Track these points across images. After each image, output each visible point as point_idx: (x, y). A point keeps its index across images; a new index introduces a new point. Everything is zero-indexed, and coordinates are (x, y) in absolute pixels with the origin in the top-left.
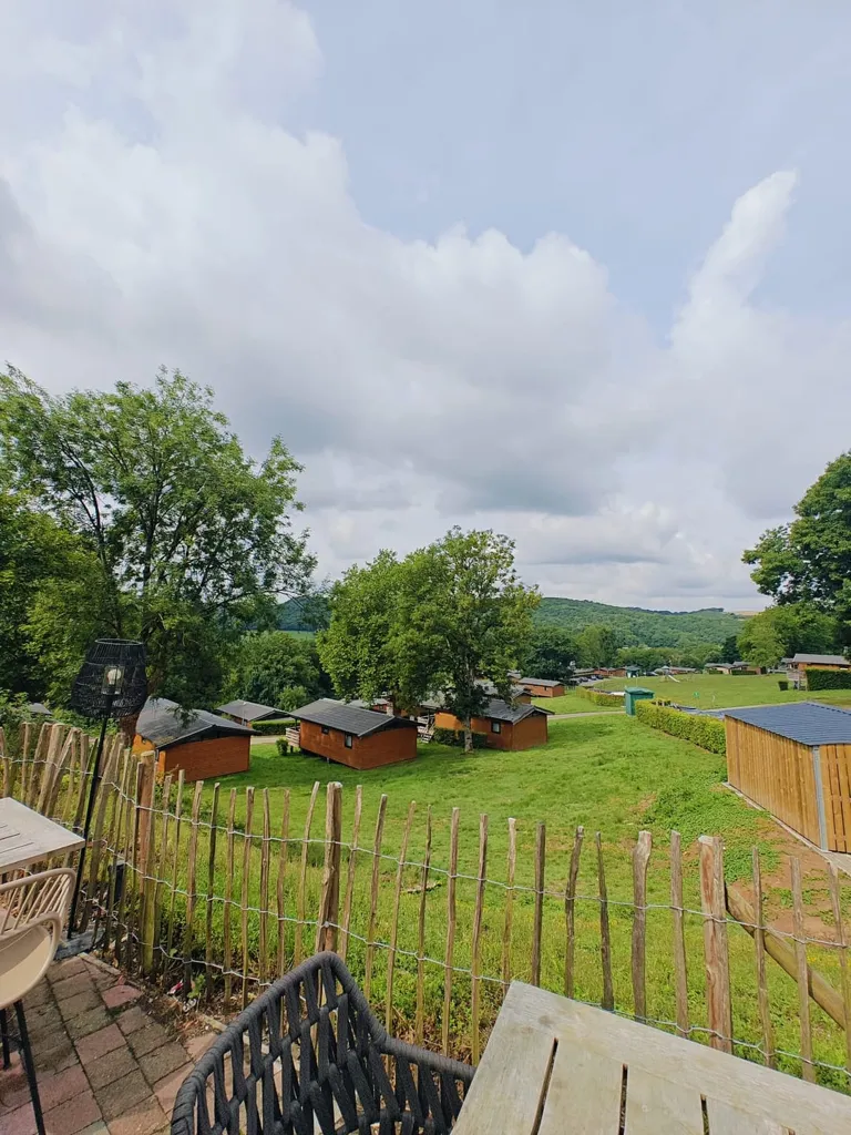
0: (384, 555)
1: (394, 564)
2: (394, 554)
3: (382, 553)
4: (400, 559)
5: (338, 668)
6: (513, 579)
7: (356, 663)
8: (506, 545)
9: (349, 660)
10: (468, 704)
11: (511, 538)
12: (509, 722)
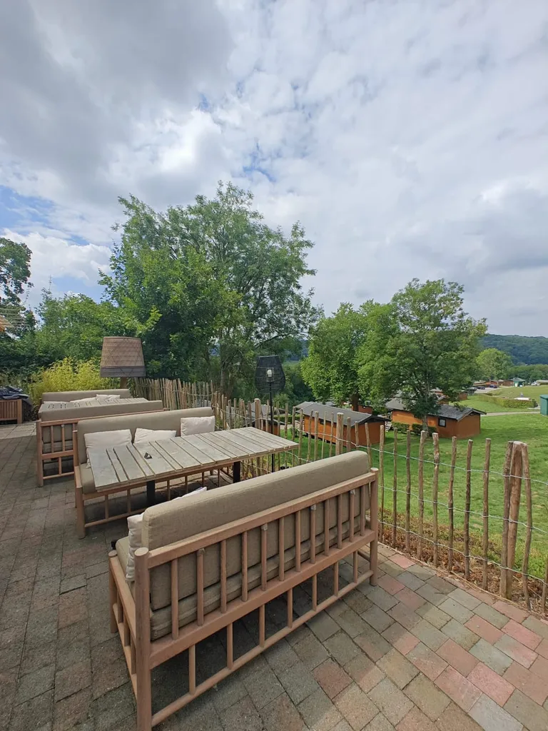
0: (344, 306)
1: (351, 311)
2: (351, 306)
3: (342, 305)
4: (356, 308)
5: (317, 383)
6: (462, 316)
7: (328, 380)
8: (456, 290)
9: (323, 377)
10: (424, 408)
11: (460, 285)
12: (455, 419)
